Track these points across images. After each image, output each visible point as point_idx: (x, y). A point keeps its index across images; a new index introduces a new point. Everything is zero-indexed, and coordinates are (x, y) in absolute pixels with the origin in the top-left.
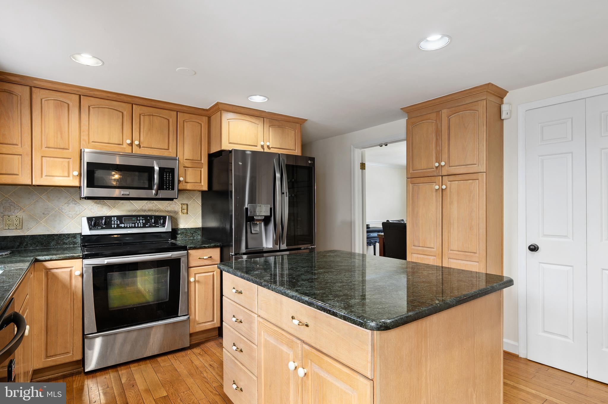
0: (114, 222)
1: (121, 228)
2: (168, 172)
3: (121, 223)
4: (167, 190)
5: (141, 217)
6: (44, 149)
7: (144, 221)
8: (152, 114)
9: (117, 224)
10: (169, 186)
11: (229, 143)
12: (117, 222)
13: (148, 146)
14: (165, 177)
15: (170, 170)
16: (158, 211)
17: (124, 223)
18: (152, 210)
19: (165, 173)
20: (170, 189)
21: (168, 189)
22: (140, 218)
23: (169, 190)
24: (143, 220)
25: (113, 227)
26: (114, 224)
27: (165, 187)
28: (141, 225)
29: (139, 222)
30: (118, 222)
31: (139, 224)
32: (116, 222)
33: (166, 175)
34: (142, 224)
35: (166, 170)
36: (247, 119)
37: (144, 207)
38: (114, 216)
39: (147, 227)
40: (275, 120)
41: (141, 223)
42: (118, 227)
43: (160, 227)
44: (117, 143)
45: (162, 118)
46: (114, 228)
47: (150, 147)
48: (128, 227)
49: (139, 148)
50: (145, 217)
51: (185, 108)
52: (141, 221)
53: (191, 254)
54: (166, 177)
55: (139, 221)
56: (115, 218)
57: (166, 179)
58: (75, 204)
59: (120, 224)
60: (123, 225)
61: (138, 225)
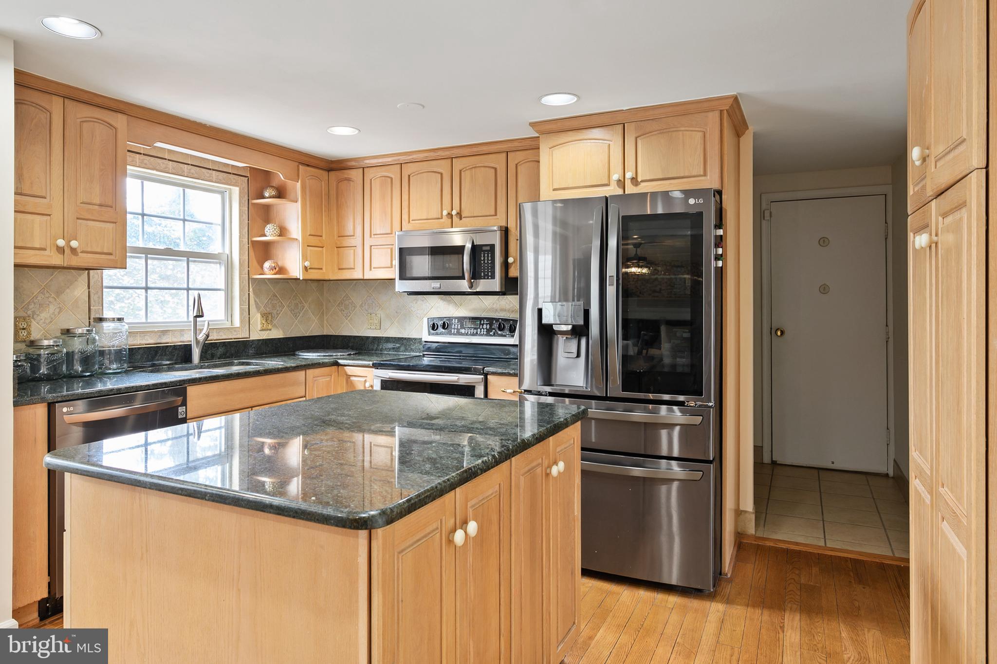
0: (455, 325)
1: (462, 334)
2: (486, 251)
3: (462, 327)
4: (485, 279)
5: (485, 320)
6: (373, 236)
7: (488, 326)
8: (475, 166)
9: (457, 329)
10: (488, 272)
11: (553, 190)
12: (458, 326)
13: (470, 215)
14: (482, 258)
15: (488, 248)
16: (513, 311)
17: (464, 328)
18: (505, 310)
19: (483, 253)
20: (490, 278)
21: (486, 277)
22: (484, 321)
23: (488, 279)
24: (487, 324)
25: (453, 332)
26: (454, 329)
27: (482, 275)
28: (484, 331)
29: (483, 328)
30: (459, 326)
31: (482, 330)
32: (456, 325)
33: (484, 257)
34: (485, 330)
35: (484, 248)
37: (495, 304)
38: (456, 318)
39: (491, 336)
40: (651, 121)
41: (484, 329)
42: (459, 334)
43: (507, 336)
44: (435, 217)
45: (487, 169)
46: (454, 334)
47: (472, 215)
48: (469, 333)
49: (459, 219)
50: (491, 320)
51: (516, 144)
52: (485, 326)
54: (484, 260)
55: (483, 325)
56: (456, 320)
57: (484, 262)
58: (423, 301)
59: (461, 328)
60: (463, 331)
61: (481, 332)
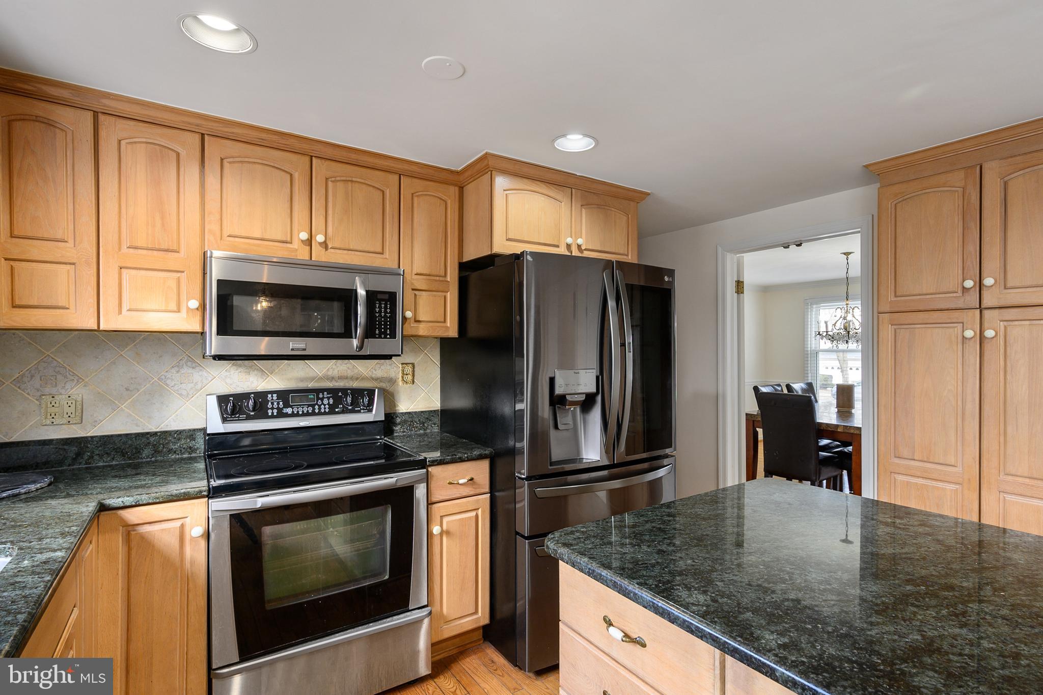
0: (272, 404)
1: (287, 415)
2: (383, 300)
3: (287, 405)
4: (382, 338)
5: (325, 393)
6: (124, 250)
7: (331, 401)
8: (350, 179)
9: (278, 408)
10: (386, 329)
11: (507, 240)
12: (278, 404)
13: (342, 246)
14: (377, 310)
15: (386, 297)
16: (357, 379)
17: (291, 406)
18: (346, 378)
19: (378, 302)
20: (388, 336)
21: (383, 336)
22: (323, 394)
23: (385, 337)
24: (329, 398)
25: (270, 414)
26: (272, 408)
27: (377, 332)
28: (325, 408)
29: (323, 404)
30: (281, 403)
31: (323, 406)
32: (275, 403)
33: (380, 307)
34: (327, 406)
35: (379, 296)
36: (540, 191)
37: (331, 370)
38: (272, 392)
39: (338, 413)
40: (592, 194)
41: (325, 405)
42: (281, 415)
43: (362, 411)
44: (279, 238)
45: (371, 188)
46: (273, 417)
47: (347, 247)
48: (300, 413)
49: (324, 249)
50: (333, 392)
51: (414, 168)
52: (326, 401)
53: (433, 476)
54: (380, 312)
55: (322, 399)
56: (275, 395)
57: (380, 315)
58: (193, 368)
59: (283, 408)
60: (289, 411)
61: (320, 409)
